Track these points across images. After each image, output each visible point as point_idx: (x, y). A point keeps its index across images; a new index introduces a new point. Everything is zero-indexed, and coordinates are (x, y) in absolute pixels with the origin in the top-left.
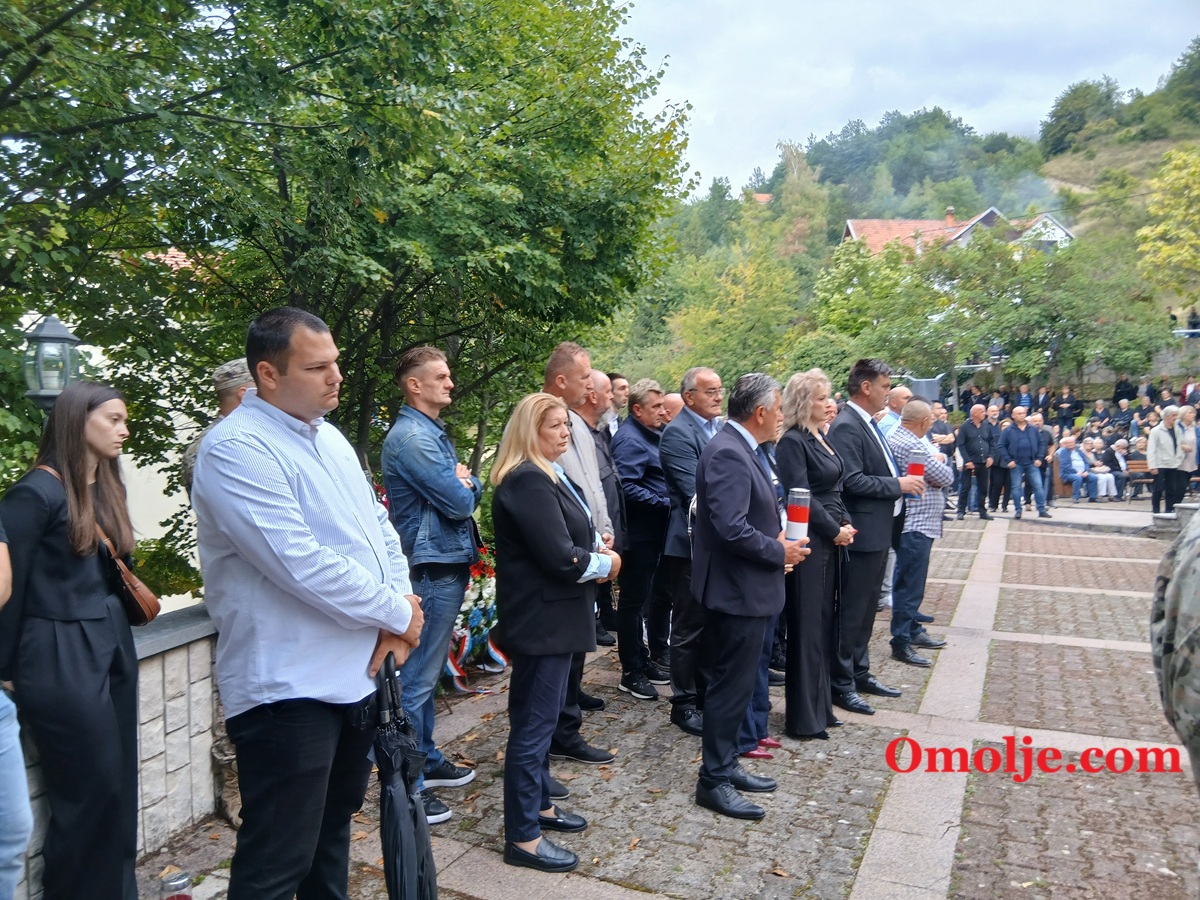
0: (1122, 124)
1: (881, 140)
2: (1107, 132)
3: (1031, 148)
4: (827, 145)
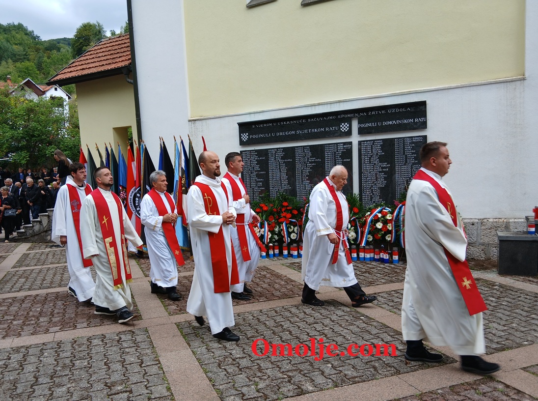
3: (68, 51)
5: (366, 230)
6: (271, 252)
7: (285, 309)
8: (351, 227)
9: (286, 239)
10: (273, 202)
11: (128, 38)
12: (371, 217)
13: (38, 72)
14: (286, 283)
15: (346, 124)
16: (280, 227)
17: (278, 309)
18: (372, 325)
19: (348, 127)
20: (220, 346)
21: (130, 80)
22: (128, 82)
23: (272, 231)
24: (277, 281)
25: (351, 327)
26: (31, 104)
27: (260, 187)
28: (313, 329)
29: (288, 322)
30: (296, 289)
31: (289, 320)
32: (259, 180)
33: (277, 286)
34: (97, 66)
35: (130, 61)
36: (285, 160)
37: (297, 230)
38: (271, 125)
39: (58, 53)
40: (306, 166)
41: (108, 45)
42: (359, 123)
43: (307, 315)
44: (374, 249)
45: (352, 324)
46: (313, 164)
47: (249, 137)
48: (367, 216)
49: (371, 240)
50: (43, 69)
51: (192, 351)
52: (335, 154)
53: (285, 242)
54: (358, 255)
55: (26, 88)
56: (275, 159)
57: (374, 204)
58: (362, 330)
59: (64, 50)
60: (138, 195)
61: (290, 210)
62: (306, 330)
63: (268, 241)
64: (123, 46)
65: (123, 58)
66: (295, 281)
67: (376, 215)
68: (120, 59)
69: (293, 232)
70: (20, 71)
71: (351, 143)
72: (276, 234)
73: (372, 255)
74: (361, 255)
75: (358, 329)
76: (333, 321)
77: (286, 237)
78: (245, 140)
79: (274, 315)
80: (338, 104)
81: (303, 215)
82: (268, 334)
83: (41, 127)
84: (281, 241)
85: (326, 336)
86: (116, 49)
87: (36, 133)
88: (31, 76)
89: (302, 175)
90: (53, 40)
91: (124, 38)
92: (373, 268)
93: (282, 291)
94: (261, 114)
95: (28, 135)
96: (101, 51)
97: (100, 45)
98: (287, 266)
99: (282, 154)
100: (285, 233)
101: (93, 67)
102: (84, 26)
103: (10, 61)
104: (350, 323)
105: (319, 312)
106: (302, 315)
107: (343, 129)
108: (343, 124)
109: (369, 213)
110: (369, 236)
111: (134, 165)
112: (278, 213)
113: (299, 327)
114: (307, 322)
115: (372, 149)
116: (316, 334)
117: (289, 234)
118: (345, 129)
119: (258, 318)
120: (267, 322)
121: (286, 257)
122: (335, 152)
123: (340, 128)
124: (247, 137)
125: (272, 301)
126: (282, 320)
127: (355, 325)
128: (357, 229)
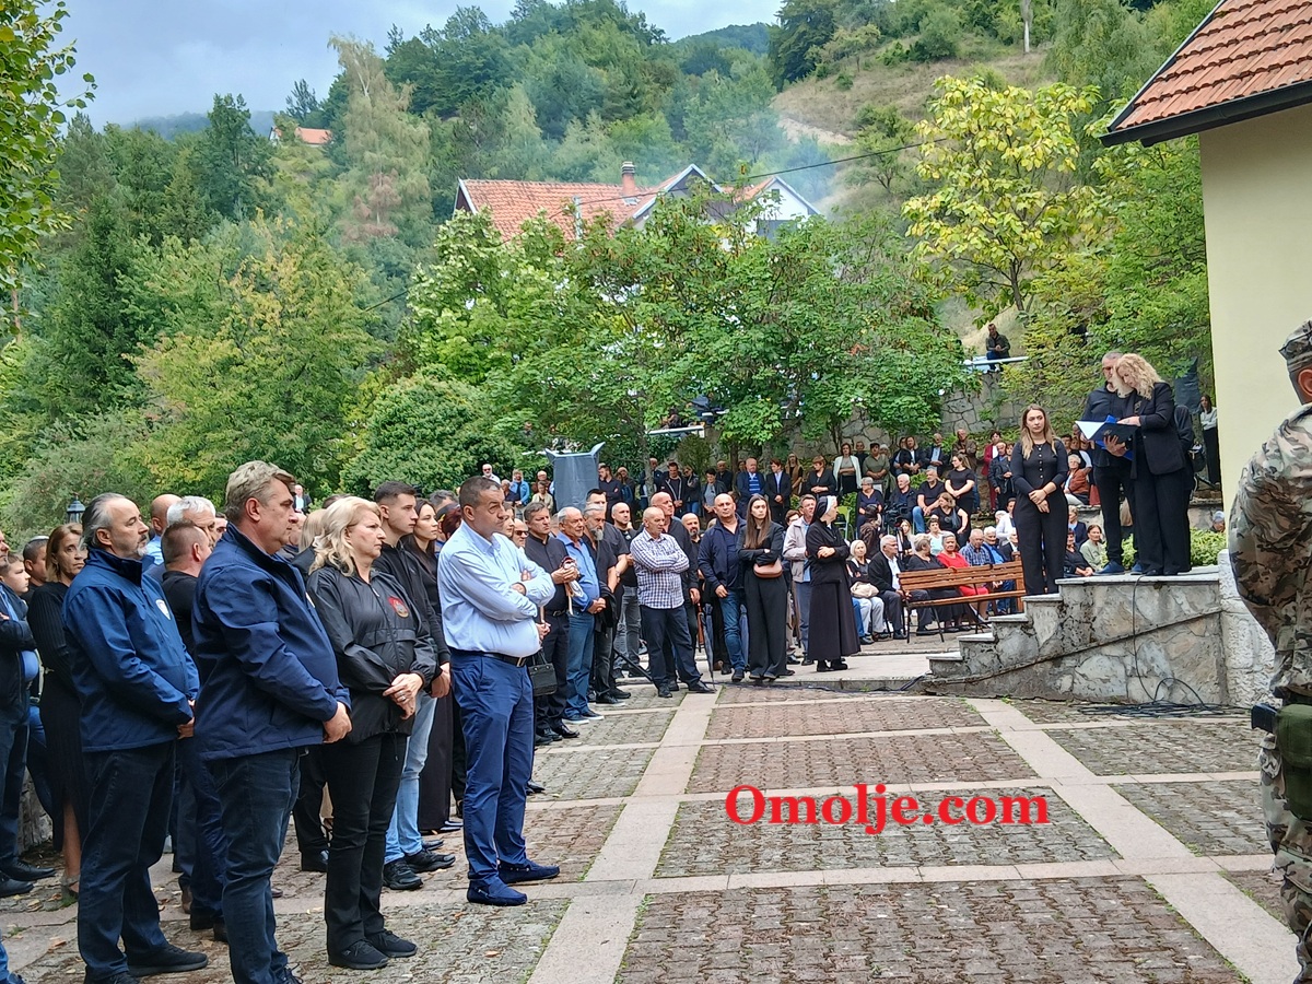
0: (888, 33)
1: (514, 44)
2: (868, 45)
3: (754, 69)
4: (423, 48)
13: (678, 148)
59: (743, 67)
70: (625, 149)
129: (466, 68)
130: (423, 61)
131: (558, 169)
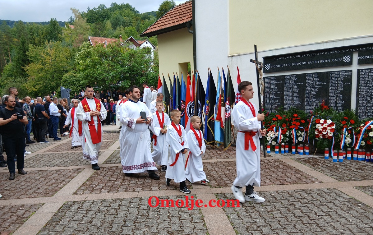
1: (111, 12)
3: (154, 20)
4: (94, 11)
5: (361, 137)
6: (283, 149)
7: (296, 192)
8: (348, 134)
9: (295, 141)
10: (286, 113)
11: (191, 4)
12: (365, 127)
13: (137, 33)
14: (295, 173)
15: (348, 56)
16: (290, 132)
17: (290, 192)
18: (369, 212)
19: (349, 59)
20: (247, 214)
21: (191, 31)
22: (190, 32)
23: (284, 134)
24: (288, 171)
25: (351, 212)
26: (132, 51)
27: (277, 103)
28: (320, 210)
29: (299, 202)
30: (304, 177)
31: (300, 201)
32: (276, 98)
33: (288, 174)
34: (171, 23)
35: (192, 18)
36: (298, 84)
37: (304, 134)
38: (288, 58)
39: (149, 21)
40: (314, 88)
41: (178, 9)
42: (359, 56)
43: (314, 198)
44: (366, 152)
45: (352, 209)
46: (320, 87)
47: (271, 67)
48: (362, 127)
49: (363, 144)
50: (140, 31)
51: (227, 216)
52: (338, 79)
53: (293, 143)
54: (352, 156)
55: (130, 42)
56: (290, 83)
57: (368, 118)
58: (361, 215)
59: (152, 19)
60: (193, 107)
61: (299, 120)
62: (314, 210)
63: (281, 141)
64: (187, 9)
65: (187, 17)
66: (302, 172)
67: (369, 126)
68: (185, 18)
69: (301, 136)
70: (127, 33)
71: (351, 71)
72: (287, 137)
73: (364, 156)
74: (355, 156)
75: (358, 214)
76: (336, 205)
77: (295, 139)
78: (267, 69)
79: (287, 196)
80: (342, 42)
81: (309, 124)
82: (284, 210)
83: (137, 65)
84: (290, 142)
85: (331, 216)
86: (183, 11)
87: (135, 69)
88: (133, 36)
89: (310, 95)
90: (146, 13)
91: (188, 4)
92: (365, 166)
93: (292, 178)
94: (281, 50)
95: (130, 70)
96: (174, 13)
97: (173, 10)
98: (295, 160)
99: (295, 79)
100: (294, 136)
101: (168, 24)
102: (164, 3)
103: (121, 26)
104: (350, 208)
105: (323, 197)
106: (310, 198)
107: (345, 60)
108: (345, 56)
109: (363, 124)
110: (363, 142)
111: (191, 87)
112: (290, 122)
113: (308, 208)
114: (314, 204)
115: (368, 75)
116: (323, 215)
117: (297, 137)
118: (347, 60)
119: (275, 197)
120: (282, 201)
121: (294, 154)
122: (338, 78)
123: (343, 59)
124: (269, 67)
125: (286, 185)
126: (294, 200)
127: (354, 210)
128: (353, 136)
129: (102, 16)
130: (94, 14)
131: (115, 36)
